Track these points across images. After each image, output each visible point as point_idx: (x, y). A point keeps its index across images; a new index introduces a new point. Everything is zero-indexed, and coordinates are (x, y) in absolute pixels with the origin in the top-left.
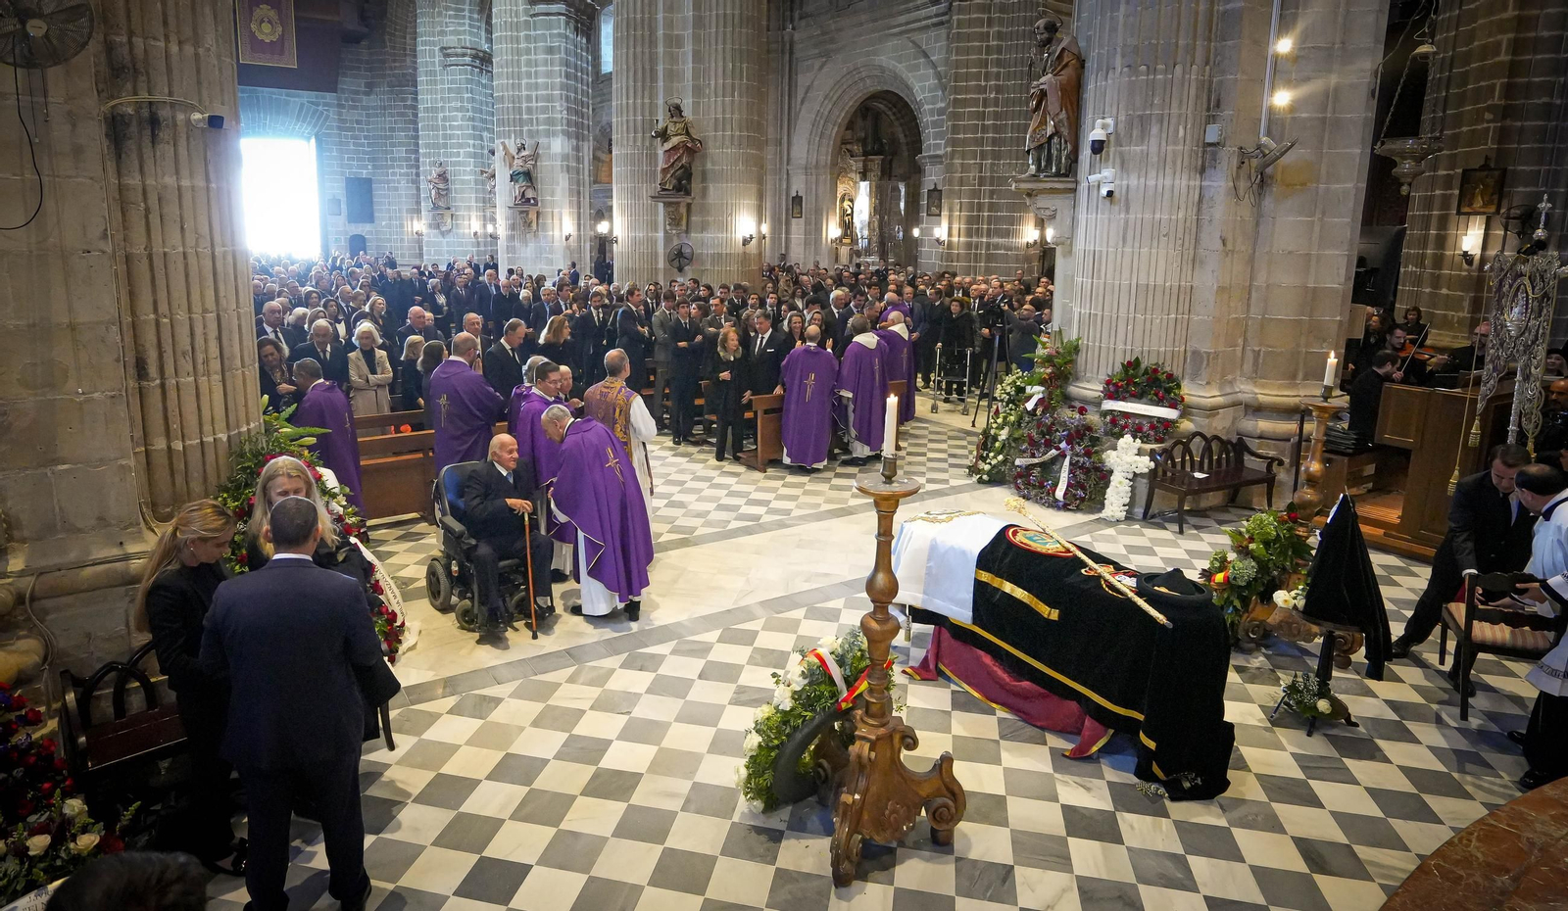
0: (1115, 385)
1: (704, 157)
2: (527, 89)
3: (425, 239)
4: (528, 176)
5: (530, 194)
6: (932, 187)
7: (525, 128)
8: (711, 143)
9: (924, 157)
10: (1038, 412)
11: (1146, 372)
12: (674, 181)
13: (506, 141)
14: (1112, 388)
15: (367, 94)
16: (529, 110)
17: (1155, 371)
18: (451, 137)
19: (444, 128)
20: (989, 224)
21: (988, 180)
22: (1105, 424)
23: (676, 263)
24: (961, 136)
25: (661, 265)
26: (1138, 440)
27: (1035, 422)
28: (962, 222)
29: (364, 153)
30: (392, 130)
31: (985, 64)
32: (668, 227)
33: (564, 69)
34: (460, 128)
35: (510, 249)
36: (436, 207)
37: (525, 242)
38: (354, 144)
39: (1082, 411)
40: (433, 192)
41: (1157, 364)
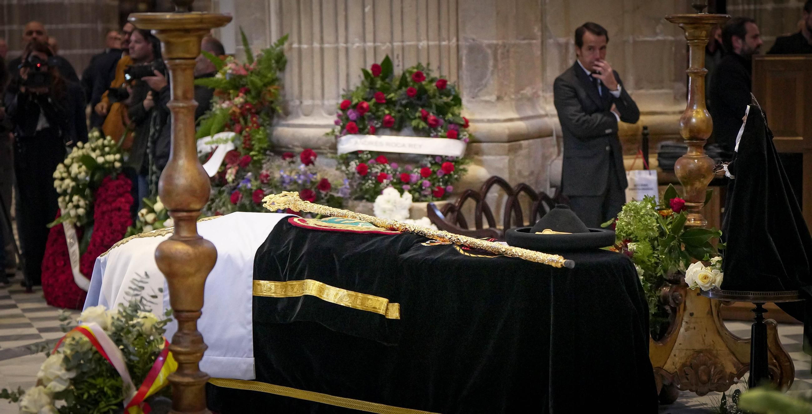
0: (358, 107)
10: (230, 177)
11: (403, 82)
14: (352, 114)
17: (418, 76)
22: (351, 177)
26: (408, 196)
27: (225, 196)
39: (307, 161)
41: (419, 66)
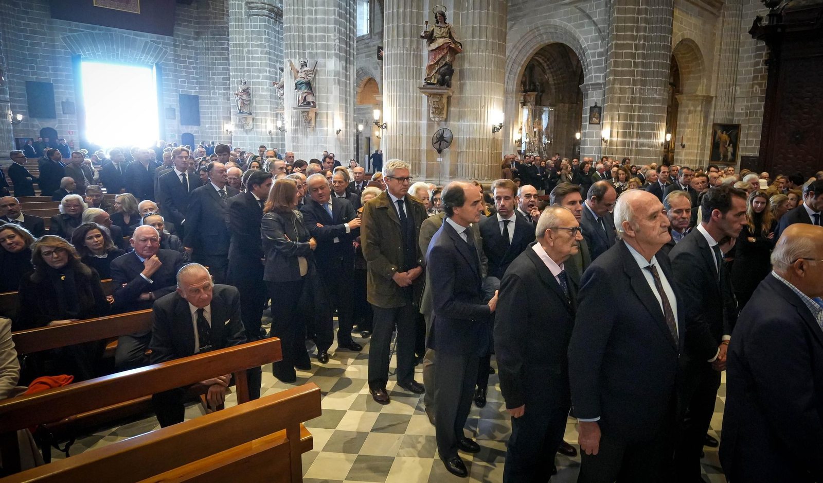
1: (463, 59)
2: (309, 23)
3: (234, 135)
4: (309, 85)
5: (310, 99)
6: (593, 105)
7: (307, 51)
8: (468, 48)
9: (588, 85)
12: (439, 77)
13: (293, 60)
15: (196, 39)
16: (310, 38)
18: (253, 65)
19: (248, 58)
20: (638, 129)
21: (638, 100)
23: (437, 145)
24: (620, 69)
25: (424, 146)
28: (620, 127)
29: (193, 78)
30: (213, 64)
31: (636, 21)
32: (431, 116)
33: (337, 9)
34: (259, 58)
35: (294, 139)
36: (241, 112)
37: (306, 134)
38: (186, 72)
40: (239, 102)
